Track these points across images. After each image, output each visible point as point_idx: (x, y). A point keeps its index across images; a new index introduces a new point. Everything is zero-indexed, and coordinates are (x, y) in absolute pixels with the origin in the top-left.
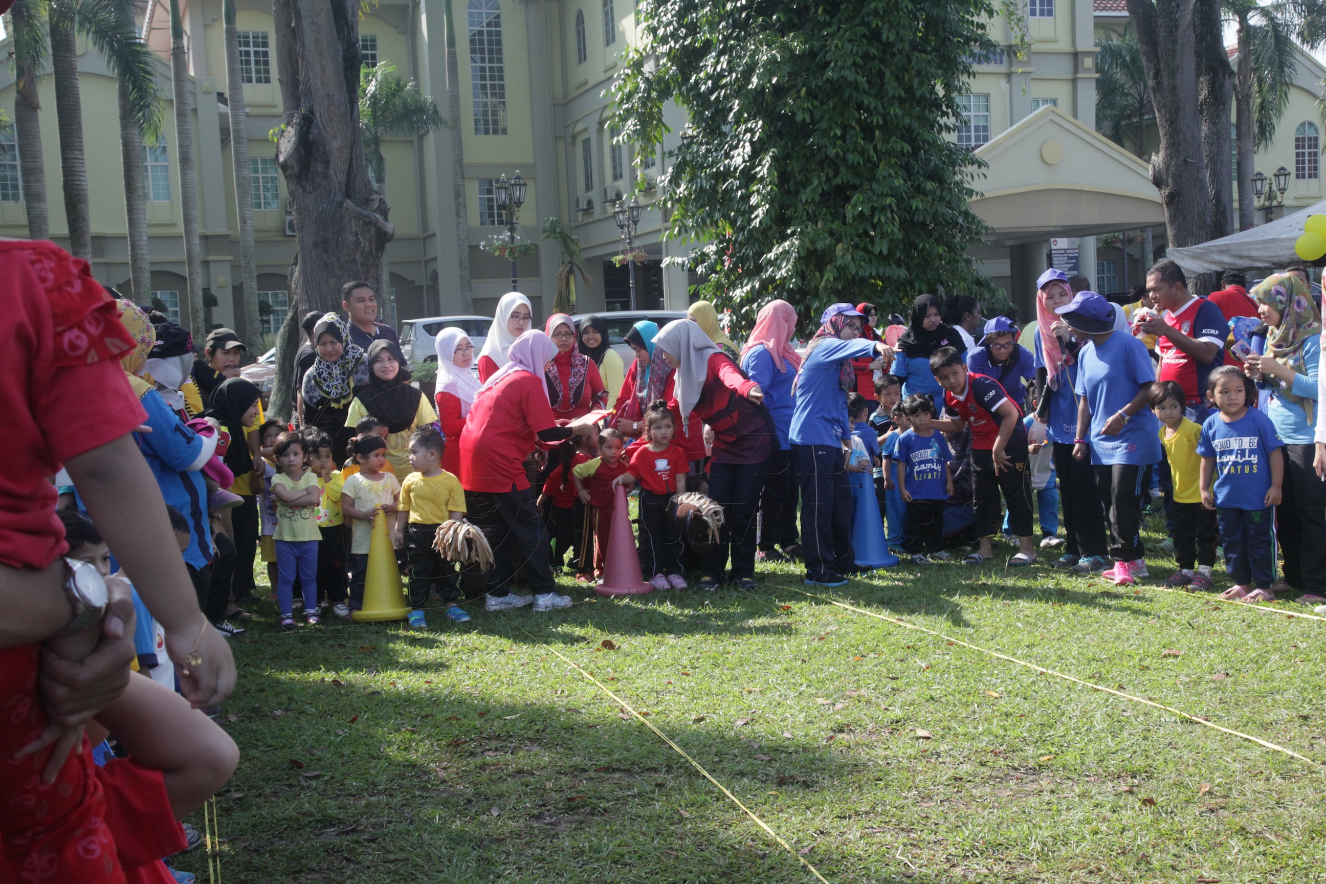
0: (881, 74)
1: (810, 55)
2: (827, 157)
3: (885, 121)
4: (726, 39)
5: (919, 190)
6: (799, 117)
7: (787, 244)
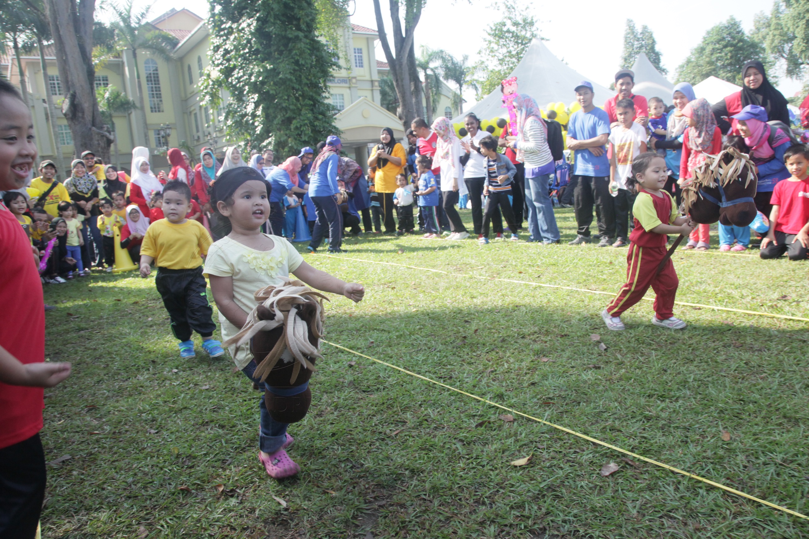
0: (300, 76)
1: (273, 70)
2: (283, 107)
3: (303, 94)
4: (242, 64)
5: (317, 119)
6: (271, 92)
7: (270, 139)
